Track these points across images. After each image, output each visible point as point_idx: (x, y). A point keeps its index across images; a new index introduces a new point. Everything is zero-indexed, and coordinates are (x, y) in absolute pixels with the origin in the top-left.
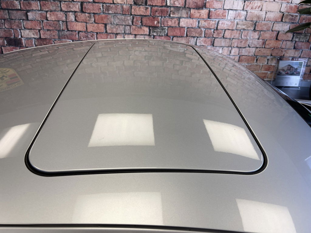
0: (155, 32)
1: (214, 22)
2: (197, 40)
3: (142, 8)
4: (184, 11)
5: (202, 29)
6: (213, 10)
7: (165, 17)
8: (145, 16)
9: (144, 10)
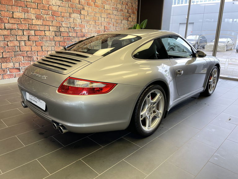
6: (88, 37)
8: (61, 41)
9: (60, 39)
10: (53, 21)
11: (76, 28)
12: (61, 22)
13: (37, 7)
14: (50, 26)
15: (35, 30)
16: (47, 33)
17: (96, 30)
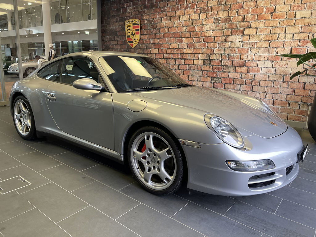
0: (214, 80)
1: (251, 75)
2: (240, 86)
3: (208, 67)
4: (231, 68)
5: (244, 79)
6: (251, 67)
7: (220, 72)
8: (209, 71)
9: (209, 68)
10: (203, 48)
11: (232, 55)
12: (213, 49)
14: (200, 54)
15: (185, 59)
16: (196, 62)
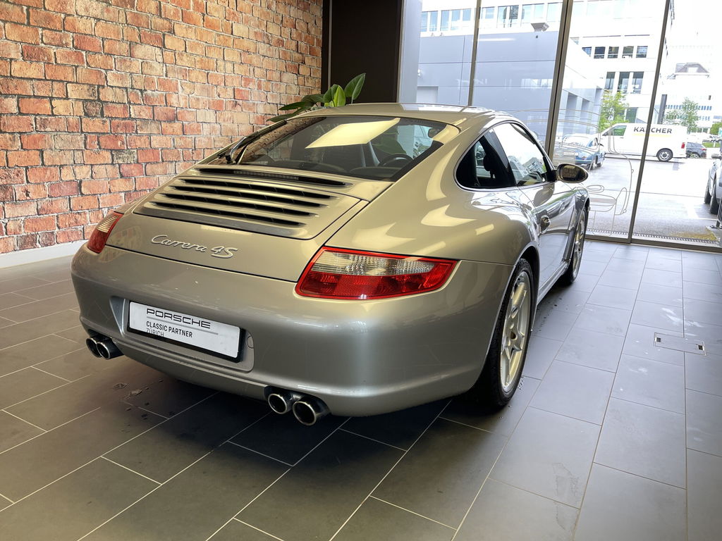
0: (120, 158)
1: (190, 140)
3: (98, 121)
4: (153, 124)
5: (179, 150)
6: (187, 123)
7: (131, 134)
8: (104, 133)
9: (101, 125)
10: (76, 67)
11: (149, 92)
12: (104, 71)
13: (28, 18)
14: (68, 82)
15: (20, 97)
16: (60, 106)
17: (210, 99)
